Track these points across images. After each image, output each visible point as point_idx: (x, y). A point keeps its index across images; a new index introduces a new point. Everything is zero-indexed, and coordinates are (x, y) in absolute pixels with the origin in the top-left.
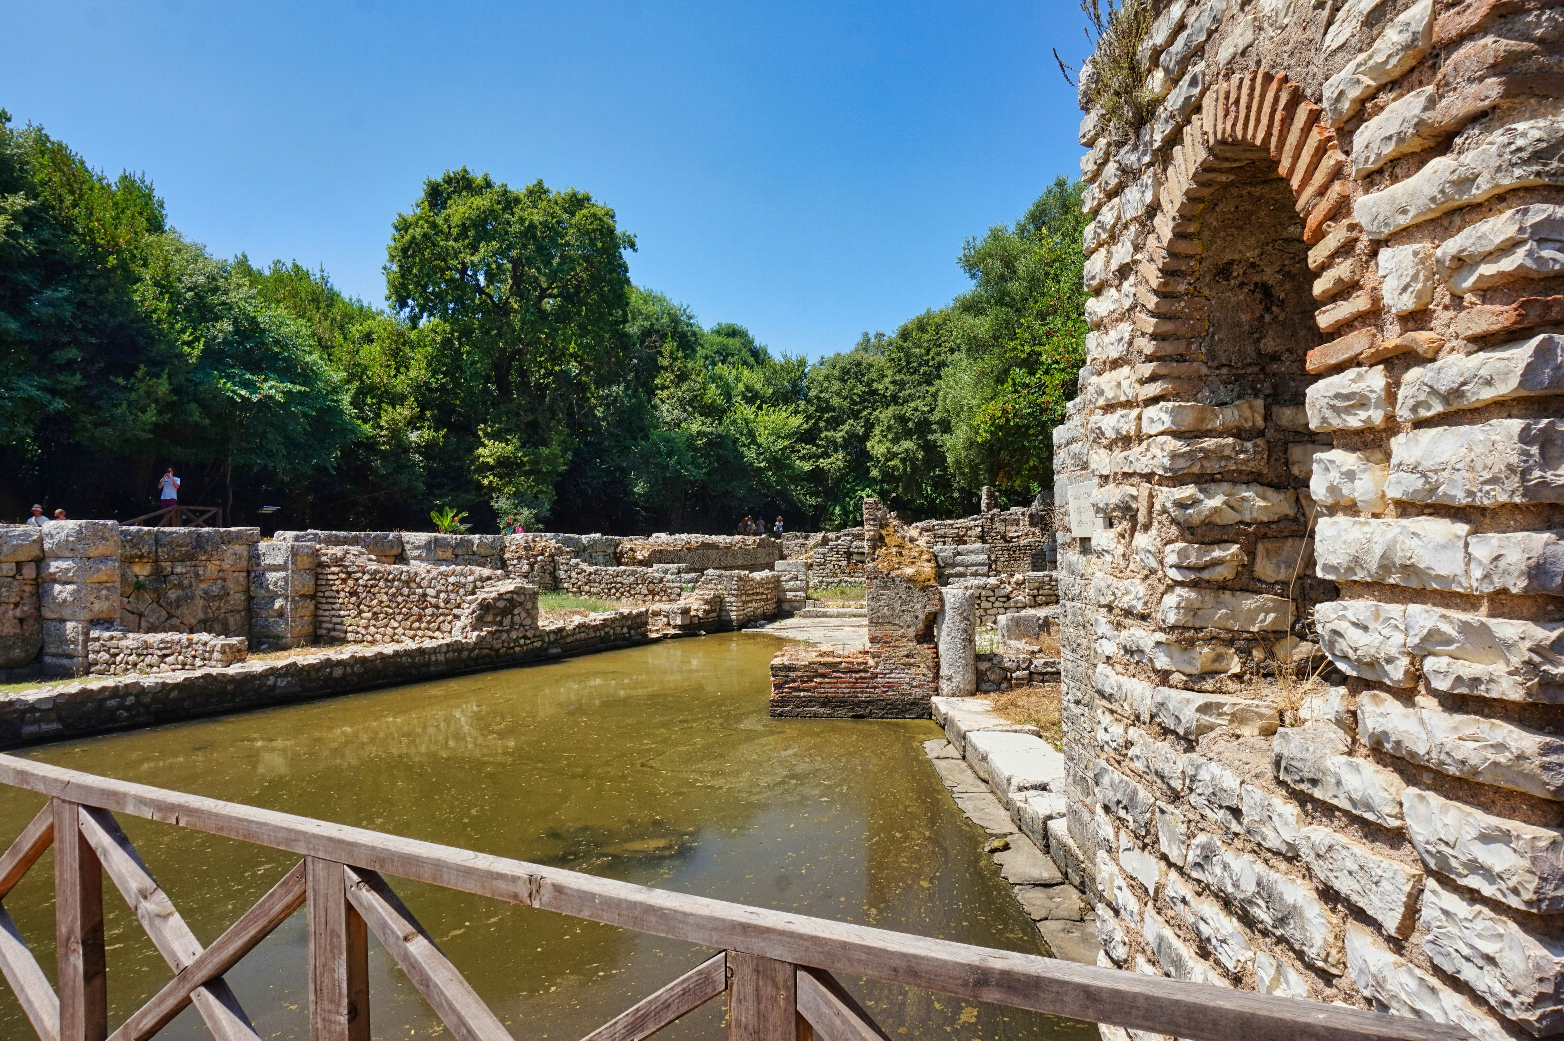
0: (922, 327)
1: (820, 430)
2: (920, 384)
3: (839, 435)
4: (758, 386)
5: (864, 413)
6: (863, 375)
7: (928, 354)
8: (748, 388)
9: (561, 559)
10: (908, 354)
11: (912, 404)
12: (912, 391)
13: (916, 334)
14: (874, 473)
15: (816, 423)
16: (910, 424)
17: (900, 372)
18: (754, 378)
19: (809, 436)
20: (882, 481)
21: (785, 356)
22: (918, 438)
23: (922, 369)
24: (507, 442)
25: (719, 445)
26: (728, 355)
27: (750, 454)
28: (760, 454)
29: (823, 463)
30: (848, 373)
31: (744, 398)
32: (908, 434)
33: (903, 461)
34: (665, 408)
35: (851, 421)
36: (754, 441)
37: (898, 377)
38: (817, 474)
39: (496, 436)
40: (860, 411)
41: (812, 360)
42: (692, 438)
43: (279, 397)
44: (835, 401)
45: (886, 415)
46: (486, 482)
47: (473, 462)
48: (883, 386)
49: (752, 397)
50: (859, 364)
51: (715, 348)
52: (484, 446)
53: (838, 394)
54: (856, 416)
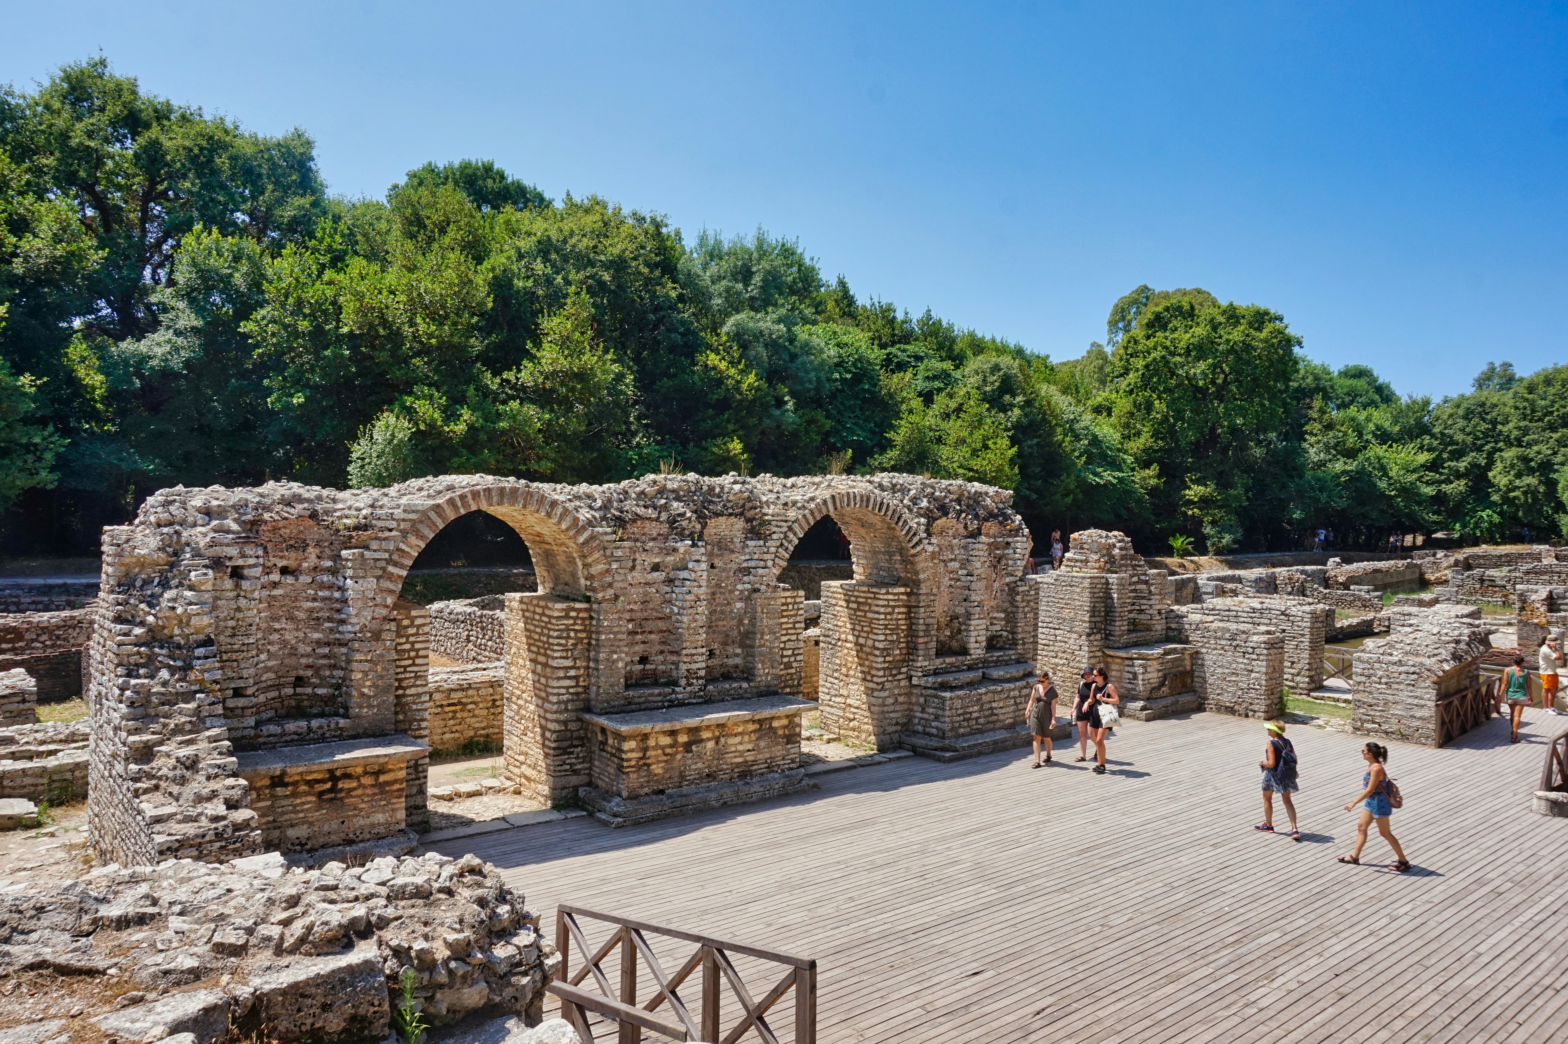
0: (1548, 382)
1: (1444, 461)
2: (1544, 430)
3: (1462, 465)
4: (1387, 425)
5: (1487, 447)
6: (1487, 414)
7: (1553, 406)
8: (1378, 428)
9: (1307, 585)
10: (1532, 403)
11: (1535, 448)
12: (1536, 437)
13: (1541, 389)
14: (1495, 498)
15: (1440, 454)
16: (1533, 464)
17: (1525, 419)
18: (1381, 417)
19: (1434, 466)
20: (1502, 505)
21: (1410, 397)
22: (1541, 475)
23: (1547, 419)
24: (1206, 486)
25: (1357, 479)
26: (1356, 395)
27: (1382, 484)
28: (1391, 484)
29: (1446, 488)
30: (1472, 412)
31: (1375, 435)
32: (1531, 471)
33: (1525, 493)
34: (1312, 451)
35: (1474, 454)
36: (1385, 474)
37: (1522, 424)
38: (1440, 499)
39: (1198, 482)
40: (1483, 445)
41: (1436, 400)
42: (1337, 476)
43: (1115, 481)
44: (1459, 437)
45: (1510, 454)
46: (1190, 512)
47: (1180, 499)
48: (1509, 428)
49: (1384, 437)
50: (1483, 405)
51: (1345, 390)
52: (1189, 488)
53: (1462, 430)
54: (1479, 449)
